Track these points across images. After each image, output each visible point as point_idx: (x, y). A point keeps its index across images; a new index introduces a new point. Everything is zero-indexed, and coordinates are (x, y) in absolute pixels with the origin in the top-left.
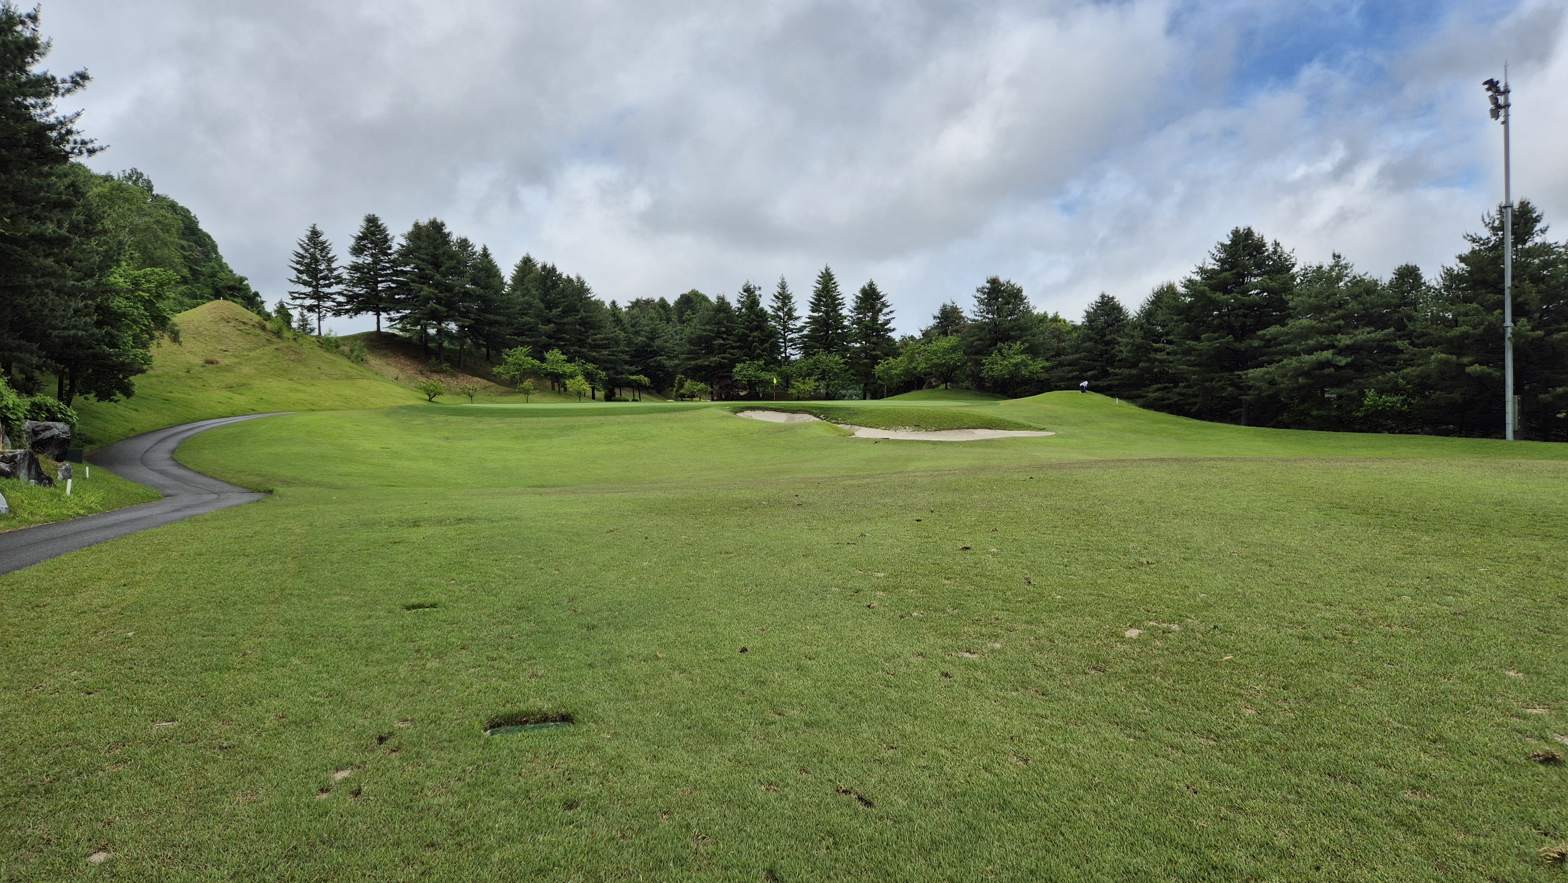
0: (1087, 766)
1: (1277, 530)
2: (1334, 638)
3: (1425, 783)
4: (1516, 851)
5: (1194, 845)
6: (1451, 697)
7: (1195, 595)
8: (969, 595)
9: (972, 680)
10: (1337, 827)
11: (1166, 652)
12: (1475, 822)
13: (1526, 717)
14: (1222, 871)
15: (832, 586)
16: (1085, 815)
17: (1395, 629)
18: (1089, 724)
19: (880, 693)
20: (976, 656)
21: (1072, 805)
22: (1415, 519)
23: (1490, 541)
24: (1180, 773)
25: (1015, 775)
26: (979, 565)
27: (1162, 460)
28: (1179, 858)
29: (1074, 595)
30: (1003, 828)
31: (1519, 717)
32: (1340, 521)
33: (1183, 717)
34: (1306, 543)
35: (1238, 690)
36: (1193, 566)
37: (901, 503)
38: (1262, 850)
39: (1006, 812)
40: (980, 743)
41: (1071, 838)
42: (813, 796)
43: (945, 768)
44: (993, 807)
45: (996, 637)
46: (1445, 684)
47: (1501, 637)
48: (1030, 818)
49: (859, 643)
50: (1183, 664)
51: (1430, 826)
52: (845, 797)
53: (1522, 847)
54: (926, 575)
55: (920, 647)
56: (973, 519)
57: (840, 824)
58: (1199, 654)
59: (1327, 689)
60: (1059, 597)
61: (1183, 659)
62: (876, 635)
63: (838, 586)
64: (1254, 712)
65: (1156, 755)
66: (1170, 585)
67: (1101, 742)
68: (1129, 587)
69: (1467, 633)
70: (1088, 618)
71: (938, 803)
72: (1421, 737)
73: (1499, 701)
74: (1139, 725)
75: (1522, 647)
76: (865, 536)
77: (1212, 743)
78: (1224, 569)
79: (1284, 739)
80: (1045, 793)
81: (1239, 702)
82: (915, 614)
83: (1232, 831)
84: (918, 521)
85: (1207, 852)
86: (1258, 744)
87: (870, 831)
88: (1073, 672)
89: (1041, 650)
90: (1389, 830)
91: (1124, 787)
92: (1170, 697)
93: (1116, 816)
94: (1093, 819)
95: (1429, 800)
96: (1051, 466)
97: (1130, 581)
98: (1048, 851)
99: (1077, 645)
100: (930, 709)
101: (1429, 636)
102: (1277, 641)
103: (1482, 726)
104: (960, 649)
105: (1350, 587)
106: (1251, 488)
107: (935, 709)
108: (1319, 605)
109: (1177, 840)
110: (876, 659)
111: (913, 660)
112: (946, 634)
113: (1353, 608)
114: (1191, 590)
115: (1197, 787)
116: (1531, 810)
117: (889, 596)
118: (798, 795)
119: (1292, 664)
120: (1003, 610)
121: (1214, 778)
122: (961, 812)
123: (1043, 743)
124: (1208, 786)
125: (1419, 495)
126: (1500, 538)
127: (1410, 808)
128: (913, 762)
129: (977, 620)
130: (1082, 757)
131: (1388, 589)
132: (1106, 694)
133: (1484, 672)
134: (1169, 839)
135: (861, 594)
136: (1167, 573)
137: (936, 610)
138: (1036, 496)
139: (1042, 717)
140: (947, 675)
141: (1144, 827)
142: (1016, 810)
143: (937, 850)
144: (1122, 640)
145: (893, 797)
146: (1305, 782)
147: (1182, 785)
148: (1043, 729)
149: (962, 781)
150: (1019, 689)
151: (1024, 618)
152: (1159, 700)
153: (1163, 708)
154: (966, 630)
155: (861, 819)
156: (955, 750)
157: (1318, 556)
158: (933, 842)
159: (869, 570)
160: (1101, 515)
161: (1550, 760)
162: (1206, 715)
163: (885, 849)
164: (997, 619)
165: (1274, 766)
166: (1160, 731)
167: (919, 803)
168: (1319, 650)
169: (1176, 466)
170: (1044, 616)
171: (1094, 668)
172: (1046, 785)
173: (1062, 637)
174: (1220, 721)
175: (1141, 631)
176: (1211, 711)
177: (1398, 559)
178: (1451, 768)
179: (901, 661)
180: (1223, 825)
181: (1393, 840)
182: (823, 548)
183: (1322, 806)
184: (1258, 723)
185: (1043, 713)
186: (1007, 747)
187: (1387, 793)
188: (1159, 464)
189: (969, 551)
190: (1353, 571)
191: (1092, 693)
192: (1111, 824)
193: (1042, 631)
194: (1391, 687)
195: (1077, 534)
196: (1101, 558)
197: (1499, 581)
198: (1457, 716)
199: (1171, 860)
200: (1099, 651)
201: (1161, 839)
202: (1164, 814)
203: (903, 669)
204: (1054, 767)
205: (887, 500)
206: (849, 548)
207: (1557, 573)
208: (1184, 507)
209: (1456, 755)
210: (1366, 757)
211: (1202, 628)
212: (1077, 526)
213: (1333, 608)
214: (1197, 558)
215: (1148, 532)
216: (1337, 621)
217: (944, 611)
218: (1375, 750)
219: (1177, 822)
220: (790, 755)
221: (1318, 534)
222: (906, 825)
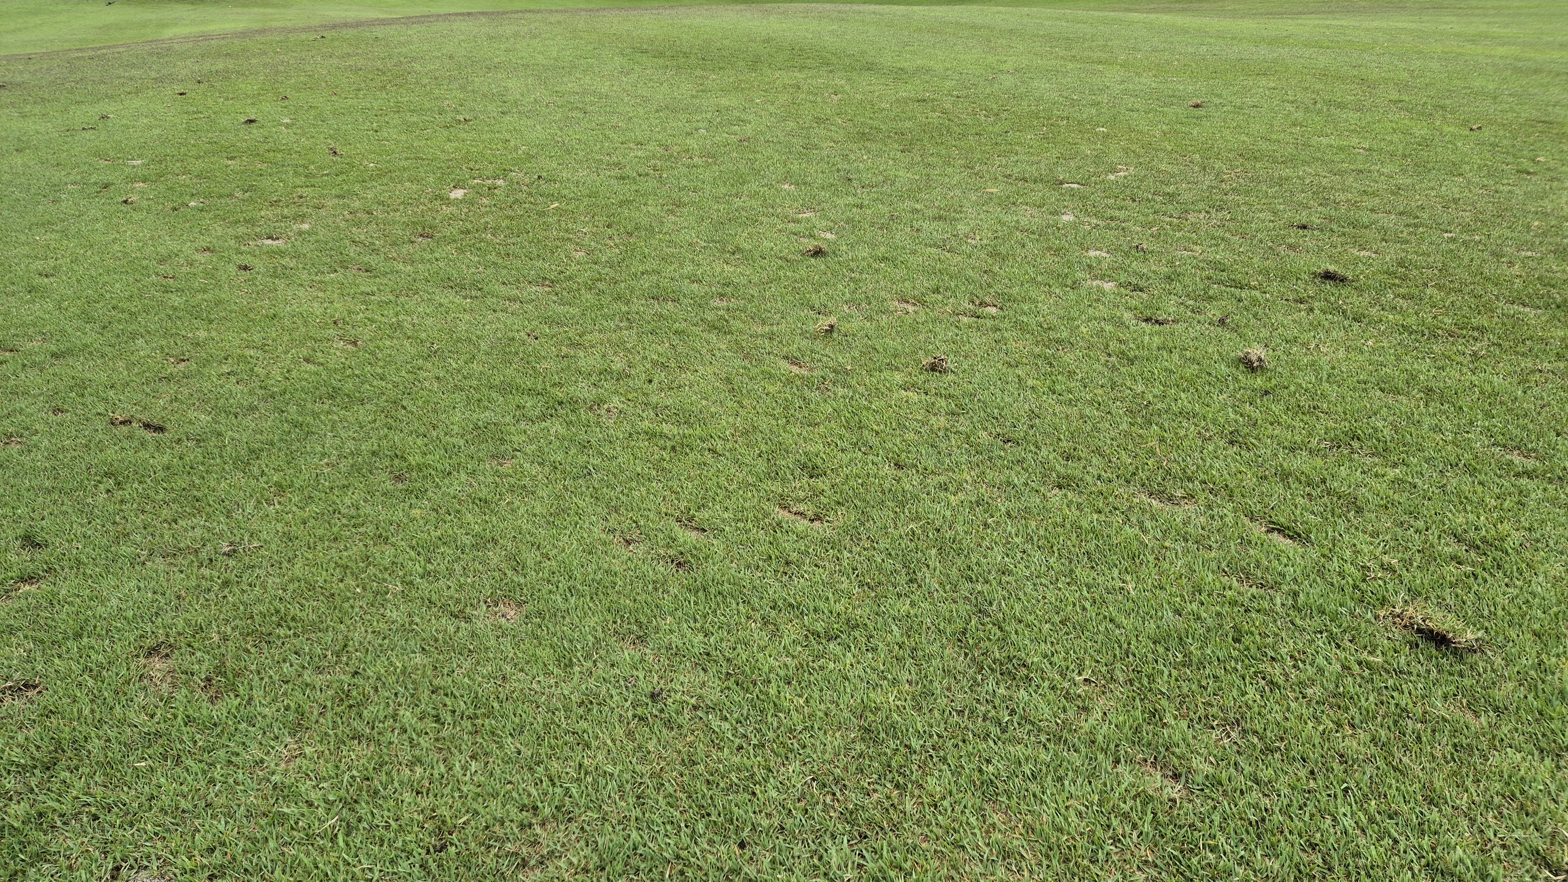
0: (423, 335)
1: (588, 77)
2: (647, 175)
3: (729, 290)
4: (799, 331)
5: (539, 387)
6: (743, 213)
7: (516, 148)
8: (261, 175)
9: (280, 269)
10: (663, 342)
11: (494, 209)
12: (769, 315)
13: (798, 221)
14: (568, 405)
15: (66, 184)
16: (427, 384)
17: (696, 159)
18: (421, 293)
19: (157, 301)
20: (281, 241)
21: (411, 377)
22: (703, 59)
23: (762, 75)
24: (520, 323)
25: (343, 360)
26: (270, 140)
27: (469, 14)
28: (527, 402)
29: (389, 162)
30: (336, 418)
31: (794, 222)
32: (642, 65)
33: (517, 269)
34: (615, 88)
35: (566, 236)
36: (512, 119)
37: (153, 74)
38: (602, 376)
39: (338, 400)
40: (296, 335)
41: (414, 409)
42: (77, 436)
43: (256, 369)
44: (321, 399)
45: (303, 218)
46: (738, 203)
47: (776, 156)
48: (366, 400)
49: (117, 247)
50: (512, 218)
51: (736, 324)
52: (125, 429)
53: (804, 326)
54: (200, 157)
55: (204, 241)
56: (255, 88)
57: (122, 461)
58: (527, 206)
59: (644, 221)
60: (372, 165)
61: (510, 213)
62: (141, 234)
63: (74, 183)
64: (583, 254)
65: (494, 311)
66: (491, 141)
67: (437, 308)
68: (448, 146)
69: (751, 157)
70: (408, 184)
71: (252, 408)
72: (723, 251)
73: (779, 211)
74: (474, 285)
75: (792, 163)
76: (108, 118)
77: (547, 289)
78: (542, 119)
79: (612, 274)
80: (380, 371)
81: (570, 246)
82: (192, 204)
83: (574, 366)
84: (181, 94)
85: (552, 390)
86: (590, 282)
87: (166, 459)
88: (398, 243)
89: (358, 224)
90: (705, 335)
91: (463, 347)
92: (502, 252)
93: (460, 377)
94: (436, 385)
95: (733, 303)
96: (346, 25)
97: (449, 140)
98: (390, 428)
99: (399, 214)
100: (228, 308)
101: (723, 162)
102: (598, 184)
103: (768, 234)
104: (259, 236)
105: (657, 126)
106: (559, 37)
107: (236, 308)
108: (631, 145)
109: (523, 386)
110: (145, 263)
111: (198, 257)
112: (237, 222)
113: (660, 145)
114: (512, 143)
115: (537, 333)
116: (808, 296)
117: (153, 187)
118: (53, 441)
119: (613, 204)
120: (307, 186)
121: (550, 321)
122: (283, 412)
123: (372, 321)
124: (548, 331)
125: (705, 36)
126: (769, 71)
127: (719, 313)
128: (213, 371)
129: (276, 201)
130: (417, 327)
131: (687, 125)
132: (437, 260)
133: (766, 189)
134: (515, 388)
135: (112, 188)
136: (486, 129)
137: (221, 196)
138: (331, 57)
139: (368, 294)
140: (245, 268)
141: (489, 381)
142: (348, 396)
143: (258, 458)
144: (448, 202)
145: (191, 414)
146: (634, 309)
147: (522, 334)
148: (370, 307)
149: (280, 379)
150: (338, 269)
151: (333, 192)
152: (492, 257)
153: (496, 264)
154: (263, 213)
155: (151, 448)
156: (266, 347)
157: (626, 100)
158: (252, 451)
159: (119, 158)
160: (409, 73)
161: (818, 253)
162: (539, 264)
163: (189, 473)
164: (301, 197)
165: (606, 300)
166: (496, 287)
167: (228, 413)
168: (634, 187)
169: (484, 20)
170: (357, 188)
171: (421, 235)
172: (381, 363)
173: (381, 207)
174: (553, 267)
175: (466, 191)
176: (544, 259)
177: (693, 96)
178: (748, 273)
179: (182, 261)
180: (565, 363)
181: (708, 343)
182: (47, 137)
183: (649, 327)
184: (588, 263)
185: (368, 290)
186: (332, 332)
187: (700, 304)
188: (467, 18)
189: (254, 124)
190: (657, 111)
191: (422, 261)
192: (456, 386)
193: (357, 204)
194: (696, 212)
195: (384, 95)
196: (414, 119)
197: (772, 109)
198: (749, 228)
199: (518, 406)
200: (423, 216)
201: (506, 389)
202: (508, 365)
203: (185, 269)
204: (388, 343)
205: (134, 72)
206: (88, 135)
207: (812, 98)
208: (496, 60)
209: (751, 262)
210: (681, 276)
211: (527, 181)
212: (384, 87)
213: (644, 147)
214: (515, 110)
215: (463, 88)
216: (648, 158)
217: (231, 195)
218: (688, 269)
219: (521, 369)
220: (34, 396)
221: (624, 79)
222: (213, 441)
